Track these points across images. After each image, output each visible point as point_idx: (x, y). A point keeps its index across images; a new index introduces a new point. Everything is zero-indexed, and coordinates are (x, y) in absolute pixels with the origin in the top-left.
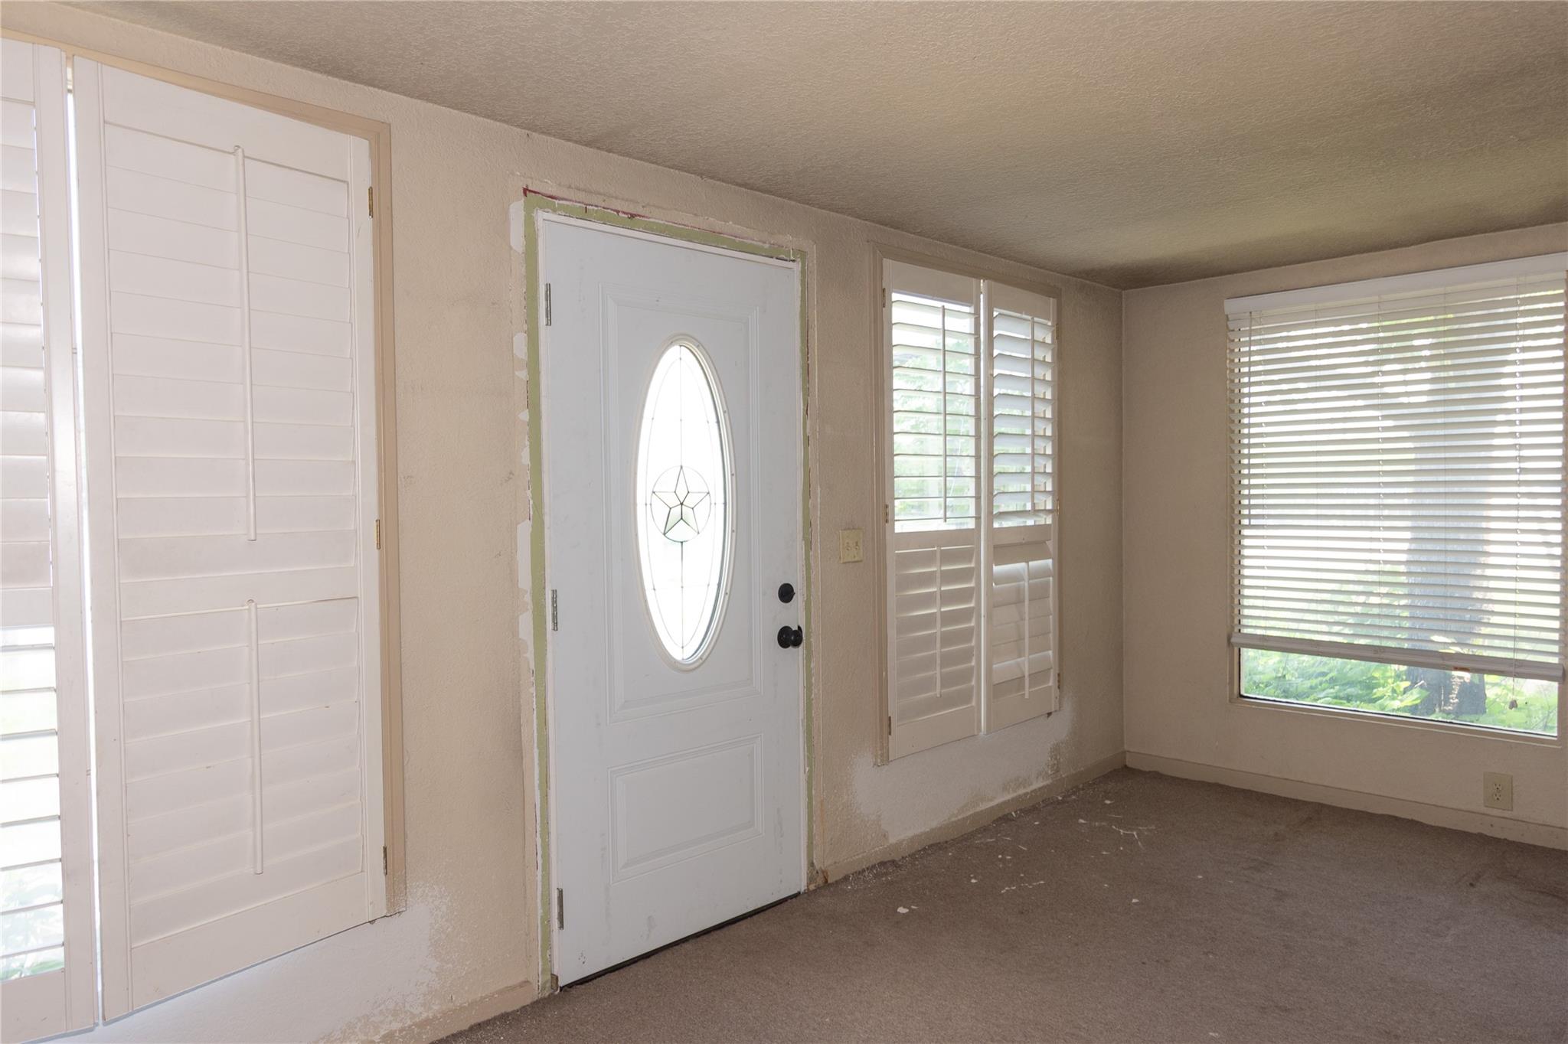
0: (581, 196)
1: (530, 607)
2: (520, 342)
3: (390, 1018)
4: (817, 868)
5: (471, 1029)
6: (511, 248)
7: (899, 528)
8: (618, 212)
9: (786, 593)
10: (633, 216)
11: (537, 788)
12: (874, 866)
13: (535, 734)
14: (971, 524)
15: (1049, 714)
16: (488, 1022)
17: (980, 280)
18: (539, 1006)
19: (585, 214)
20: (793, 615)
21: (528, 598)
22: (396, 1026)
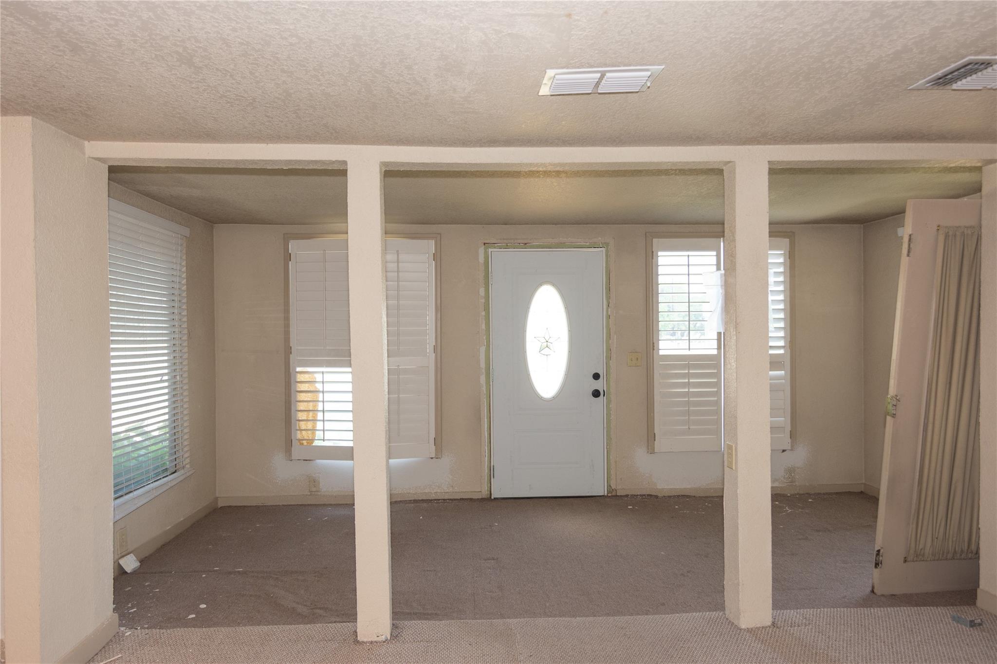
0: (505, 241)
1: (484, 373)
2: (482, 292)
3: (437, 488)
4: (613, 488)
5: (460, 499)
6: (479, 262)
7: (661, 353)
8: (520, 243)
9: (596, 376)
10: (526, 244)
11: (486, 431)
12: (645, 495)
13: (486, 414)
14: (715, 352)
15: (784, 451)
16: (466, 499)
17: (720, 238)
18: (482, 500)
19: (507, 247)
20: (599, 385)
21: (484, 371)
22: (439, 491)
